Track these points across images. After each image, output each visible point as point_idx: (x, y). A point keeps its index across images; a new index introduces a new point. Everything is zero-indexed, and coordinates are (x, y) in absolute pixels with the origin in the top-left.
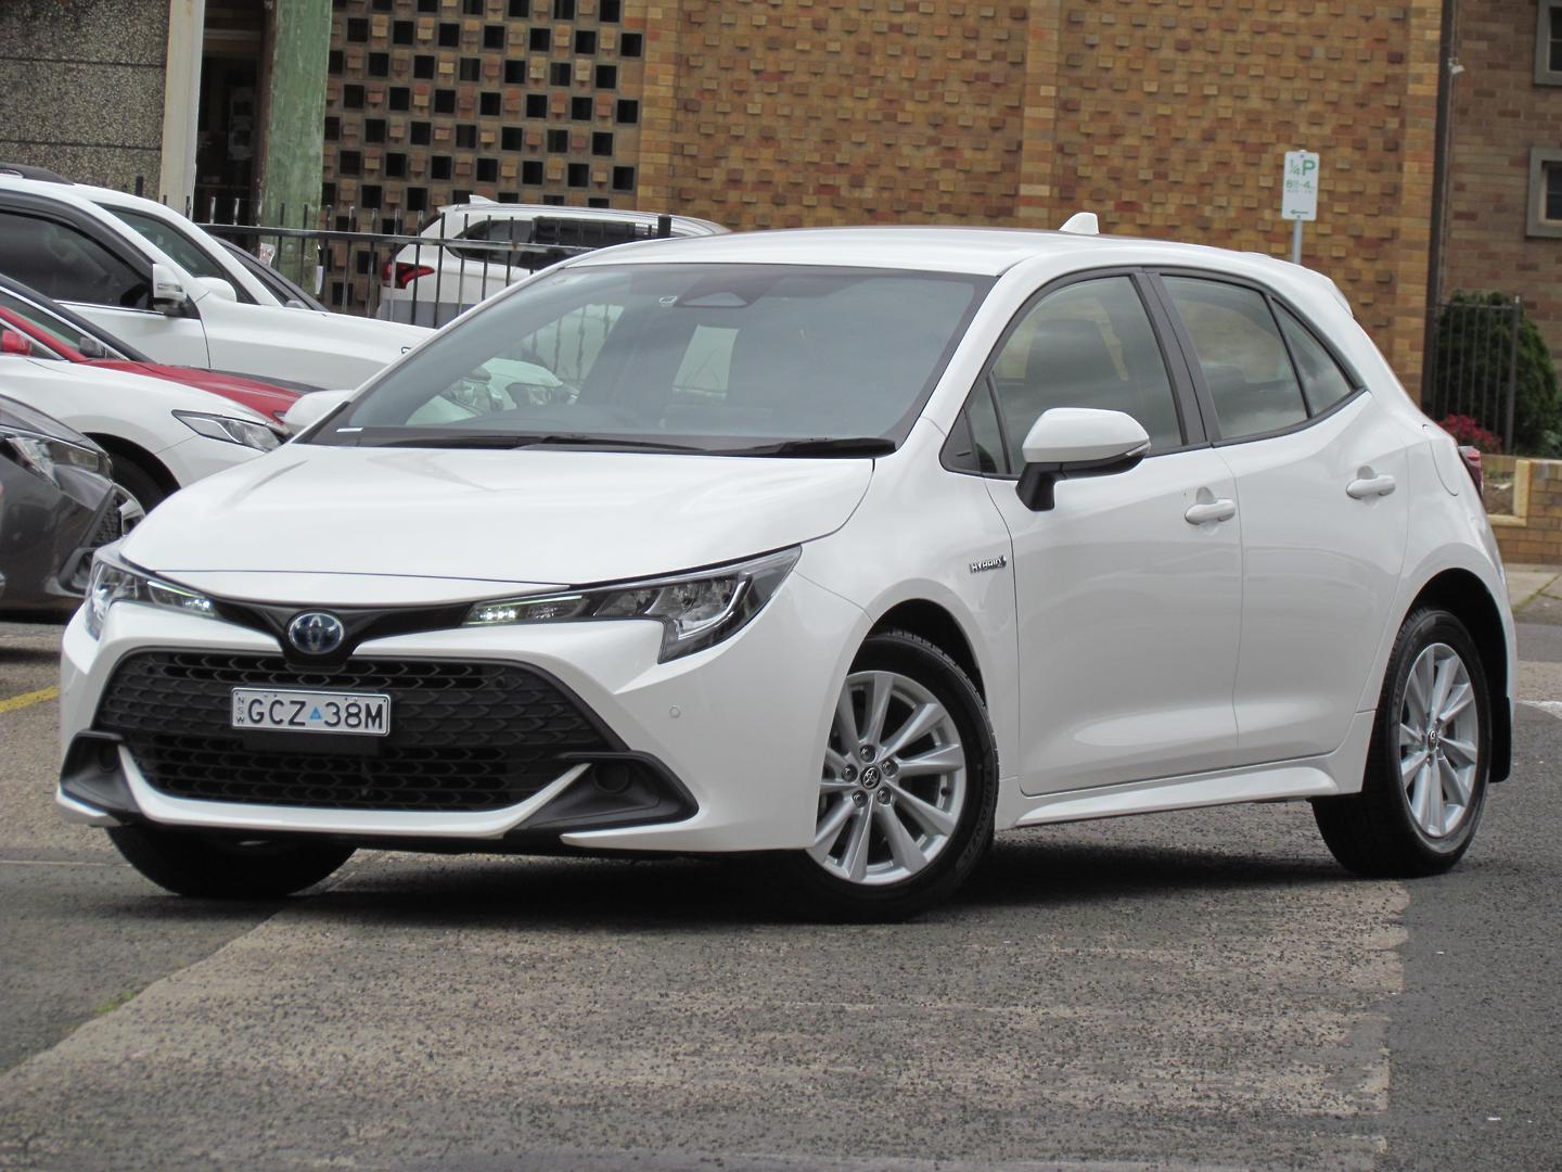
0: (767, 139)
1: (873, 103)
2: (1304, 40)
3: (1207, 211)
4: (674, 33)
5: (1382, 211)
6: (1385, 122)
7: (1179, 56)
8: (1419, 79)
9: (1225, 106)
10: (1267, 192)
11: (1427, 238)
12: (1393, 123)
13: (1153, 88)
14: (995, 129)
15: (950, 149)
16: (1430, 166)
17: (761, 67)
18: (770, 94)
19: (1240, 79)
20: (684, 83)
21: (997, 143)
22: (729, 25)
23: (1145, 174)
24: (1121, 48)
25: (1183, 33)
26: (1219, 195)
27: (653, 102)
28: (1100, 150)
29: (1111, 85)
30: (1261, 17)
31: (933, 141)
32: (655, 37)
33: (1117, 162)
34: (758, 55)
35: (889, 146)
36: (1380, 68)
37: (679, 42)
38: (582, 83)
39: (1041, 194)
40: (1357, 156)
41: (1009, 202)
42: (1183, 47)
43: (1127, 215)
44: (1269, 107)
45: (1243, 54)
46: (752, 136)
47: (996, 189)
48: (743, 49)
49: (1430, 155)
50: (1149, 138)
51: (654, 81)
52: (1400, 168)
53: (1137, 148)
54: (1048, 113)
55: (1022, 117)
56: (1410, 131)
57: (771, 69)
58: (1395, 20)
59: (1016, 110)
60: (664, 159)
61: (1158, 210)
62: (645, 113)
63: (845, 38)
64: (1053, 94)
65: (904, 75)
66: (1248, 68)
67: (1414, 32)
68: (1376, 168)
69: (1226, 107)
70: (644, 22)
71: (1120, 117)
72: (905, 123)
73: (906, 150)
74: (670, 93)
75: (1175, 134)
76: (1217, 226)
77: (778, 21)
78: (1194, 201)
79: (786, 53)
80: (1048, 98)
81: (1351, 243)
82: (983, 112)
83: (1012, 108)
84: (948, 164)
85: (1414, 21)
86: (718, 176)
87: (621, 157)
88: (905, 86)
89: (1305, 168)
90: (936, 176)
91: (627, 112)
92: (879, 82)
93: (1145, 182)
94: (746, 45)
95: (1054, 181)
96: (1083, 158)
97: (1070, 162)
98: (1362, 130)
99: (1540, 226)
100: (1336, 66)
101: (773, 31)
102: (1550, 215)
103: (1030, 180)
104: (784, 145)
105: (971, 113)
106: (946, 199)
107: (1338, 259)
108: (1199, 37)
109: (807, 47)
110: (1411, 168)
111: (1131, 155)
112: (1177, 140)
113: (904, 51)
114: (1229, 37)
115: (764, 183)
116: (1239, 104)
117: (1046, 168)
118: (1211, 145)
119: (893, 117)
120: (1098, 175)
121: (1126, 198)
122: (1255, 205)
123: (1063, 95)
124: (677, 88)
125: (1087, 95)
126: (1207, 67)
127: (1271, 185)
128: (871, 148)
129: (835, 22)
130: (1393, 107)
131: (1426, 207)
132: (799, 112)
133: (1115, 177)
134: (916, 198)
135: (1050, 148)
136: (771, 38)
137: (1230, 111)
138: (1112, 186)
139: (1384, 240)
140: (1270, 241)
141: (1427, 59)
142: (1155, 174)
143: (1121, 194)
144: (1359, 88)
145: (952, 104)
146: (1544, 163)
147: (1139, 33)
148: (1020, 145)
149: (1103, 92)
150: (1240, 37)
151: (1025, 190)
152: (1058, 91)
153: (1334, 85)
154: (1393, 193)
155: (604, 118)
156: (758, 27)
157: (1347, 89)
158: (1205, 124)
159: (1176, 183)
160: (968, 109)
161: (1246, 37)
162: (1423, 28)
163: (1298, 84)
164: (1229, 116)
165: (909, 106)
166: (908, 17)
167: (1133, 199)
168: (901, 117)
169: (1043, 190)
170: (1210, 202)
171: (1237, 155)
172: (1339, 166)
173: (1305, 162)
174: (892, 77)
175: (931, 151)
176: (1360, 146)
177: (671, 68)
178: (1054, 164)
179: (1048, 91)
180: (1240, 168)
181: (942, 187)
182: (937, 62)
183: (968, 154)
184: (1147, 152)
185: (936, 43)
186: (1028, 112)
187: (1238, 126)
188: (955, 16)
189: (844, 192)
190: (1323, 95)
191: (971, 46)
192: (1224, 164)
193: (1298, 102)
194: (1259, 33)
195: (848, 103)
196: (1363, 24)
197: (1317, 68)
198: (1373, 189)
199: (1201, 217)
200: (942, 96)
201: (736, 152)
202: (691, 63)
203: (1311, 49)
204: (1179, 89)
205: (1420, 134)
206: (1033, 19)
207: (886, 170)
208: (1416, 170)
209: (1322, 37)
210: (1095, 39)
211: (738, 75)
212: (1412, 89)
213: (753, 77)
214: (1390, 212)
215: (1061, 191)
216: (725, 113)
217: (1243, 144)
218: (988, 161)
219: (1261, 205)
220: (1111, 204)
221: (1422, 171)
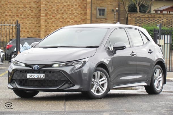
0: (10, 10)
1: (23, 5)
3: (63, 16)
5: (84, 16)
9: (65, 4)
11: (90, 19)
12: (85, 5)
13: (56, 2)
14: (37, 8)
15: (32, 10)
16: (90, 10)
18: (10, 5)
21: (38, 9)
23: (56, 12)
28: (50, 10)
31: (30, 10)
33: (52, 11)
35: (25, 10)
40: (81, 9)
41: (39, 16)
43: (54, 17)
44: (70, 4)
46: (8, 10)
47: (38, 15)
49: (90, 9)
50: (56, 8)
52: (86, 10)
54: (44, 6)
56: (88, 6)
57: (10, 2)
59: (40, 5)
61: (57, 17)
68: (83, 11)
71: (52, 6)
72: (27, 8)
73: (27, 11)
75: (59, 7)
76: (65, 18)
78: (62, 15)
80: (44, 4)
81: (81, 20)
82: (36, 6)
83: (39, 5)
84: (32, 12)
86: (4, 15)
88: (26, 3)
90: (31, 14)
92: (23, 3)
97: (47, 11)
98: (82, 6)
99: (98, 17)
102: (99, 15)
103: (42, 14)
104: (12, 11)
105: (34, 6)
106: (32, 16)
107: (79, 22)
110: (88, 10)
111: (54, 10)
112: (59, 8)
115: (10, 15)
116: (67, 3)
117: (44, 12)
118: (63, 9)
120: (50, 13)
121: (54, 15)
123: (46, 3)
125: (48, 3)
128: (23, 11)
130: (85, 3)
131: (90, 15)
132: (14, 7)
133: (52, 13)
134: (28, 16)
135: (44, 10)
138: (52, 14)
139: (85, 19)
140: (71, 20)
144: (81, 1)
145: (32, 5)
146: (98, 9)
148: (41, 10)
149: (50, 3)
153: (78, 1)
154: (86, 14)
158: (63, 6)
159: (59, 13)
165: (27, 5)
168: (26, 7)
169: (44, 15)
170: (64, 15)
171: (67, 10)
175: (30, 11)
176: (81, 8)
183: (34, 11)
184: (56, 10)
186: (42, 5)
187: (67, 6)
189: (20, 16)
192: (65, 11)
193: (74, 3)
195: (20, 5)
198: (83, 13)
199: (63, 17)
200: (31, 4)
201: (6, 12)
204: (59, 2)
205: (89, 6)
207: (25, 13)
211: (7, 2)
214: (85, 16)
215: (46, 15)
216: (5, 7)
217: (67, 8)
218: (37, 11)
219: (70, 16)
220: (52, 16)
221: (89, 11)
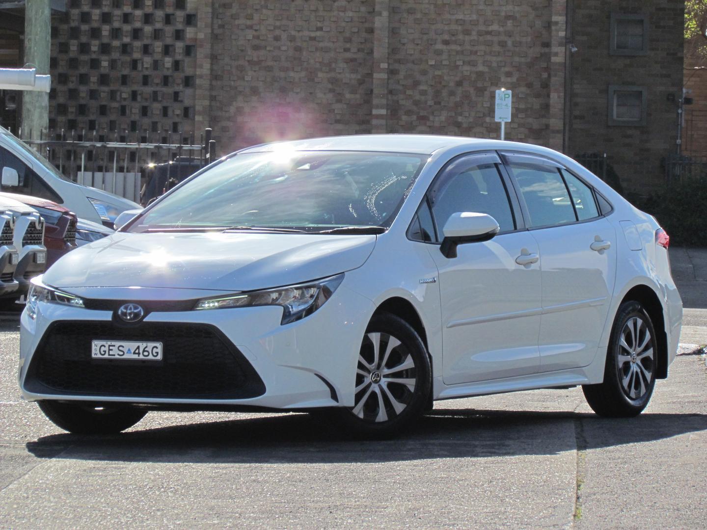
0: (254, 92)
1: (303, 74)
2: (503, 38)
3: (460, 119)
4: (210, 45)
6: (541, 75)
7: (444, 47)
8: (556, 54)
10: (487, 109)
11: (562, 128)
12: (545, 75)
13: (432, 62)
14: (360, 84)
15: (339, 94)
16: (562, 94)
17: (251, 59)
18: (255, 71)
19: (473, 57)
20: (215, 67)
21: (361, 90)
22: (235, 40)
23: (430, 103)
24: (418, 44)
25: (446, 37)
26: (465, 111)
27: (201, 77)
28: (409, 92)
29: (413, 62)
30: (482, 28)
31: (332, 91)
32: (201, 46)
33: (417, 97)
34: (249, 53)
35: (311, 93)
36: (538, 50)
37: (212, 48)
38: (168, 69)
39: (382, 113)
40: (528, 91)
41: (367, 118)
42: (446, 43)
43: (422, 122)
44: (486, 69)
45: (474, 45)
46: (247, 91)
47: (361, 112)
48: (242, 51)
49: (562, 89)
50: (432, 86)
51: (201, 67)
52: (548, 96)
53: (426, 91)
54: (384, 76)
55: (372, 78)
56: (553, 79)
57: (255, 59)
58: (544, 27)
59: (370, 75)
60: (207, 103)
61: (437, 119)
62: (198, 81)
63: (289, 43)
64: (387, 67)
65: (317, 60)
66: (476, 52)
67: (554, 33)
68: (538, 96)
69: (467, 71)
70: (196, 40)
71: (418, 76)
72: (318, 83)
73: (319, 95)
74: (209, 72)
75: (444, 83)
76: (465, 125)
77: (258, 37)
78: (453, 114)
79: (262, 53)
80: (383, 69)
81: (527, 131)
82: (353, 76)
83: (368, 74)
84: (339, 101)
85: (553, 28)
86: (232, 110)
87: (187, 102)
88: (318, 65)
89: (505, 98)
90: (333, 107)
91: (188, 81)
92: (305, 63)
93: (430, 106)
94: (244, 48)
95: (387, 107)
96: (402, 96)
97: (395, 98)
98: (530, 79)
99: (614, 121)
100: (517, 49)
101: (256, 42)
103: (378, 107)
104: (262, 95)
105: (349, 77)
106: (338, 117)
108: (453, 38)
109: (272, 49)
110: (554, 96)
111: (424, 93)
112: (445, 86)
113: (317, 49)
114: (467, 38)
115: (254, 112)
116: (474, 69)
117: (384, 101)
118: (461, 88)
119: (313, 80)
120: (407, 104)
121: (421, 114)
122: (482, 116)
123: (391, 67)
124: (212, 70)
125: (402, 67)
126: (457, 52)
127: (489, 106)
128: (303, 95)
129: (284, 36)
130: (545, 68)
131: (560, 114)
132: (269, 79)
133: (416, 104)
134: (324, 117)
135: (386, 92)
136: (255, 45)
137: (469, 72)
138: (415, 108)
139: (542, 129)
140: (490, 132)
141: (560, 45)
142: (435, 102)
143: (419, 112)
144: (529, 60)
145: (340, 73)
147: (425, 37)
148: (372, 91)
149: (410, 65)
150: (472, 38)
151: (375, 112)
152: (388, 66)
153: (517, 59)
154: (546, 107)
155: (178, 85)
156: (249, 40)
157: (523, 60)
158: (457, 79)
159: (445, 106)
160: (348, 75)
161: (475, 38)
162: (557, 31)
163: (500, 59)
164: (469, 74)
165: (320, 75)
166: (318, 33)
167: (425, 114)
168: (316, 80)
169: (383, 112)
170: (461, 115)
171: (472, 90)
172: (520, 96)
173: (505, 95)
174: (312, 61)
175: (330, 96)
176: (529, 85)
177: (209, 60)
178: (388, 99)
179: (384, 65)
180: (474, 98)
181: (336, 112)
182: (332, 54)
183: (348, 96)
184: (431, 92)
185: (330, 45)
186: (375, 75)
187: (473, 79)
188: (340, 32)
189: (291, 116)
190: (512, 63)
191: (348, 45)
192: (466, 97)
193: (500, 67)
194: (480, 35)
195: (292, 74)
196: (529, 29)
197: (509, 51)
198: (537, 106)
199: (457, 122)
200: (334, 70)
201: (240, 98)
202: (218, 57)
203: (506, 42)
204: (444, 63)
205: (557, 81)
206: (377, 32)
207: (310, 105)
208: (556, 97)
209: (510, 36)
210: (405, 41)
211: (241, 62)
212: (554, 59)
213: (247, 63)
214: (543, 116)
215: (391, 112)
216: (234, 81)
217: (475, 87)
218: (357, 98)
219: (484, 115)
220: (415, 117)
221: (559, 97)
